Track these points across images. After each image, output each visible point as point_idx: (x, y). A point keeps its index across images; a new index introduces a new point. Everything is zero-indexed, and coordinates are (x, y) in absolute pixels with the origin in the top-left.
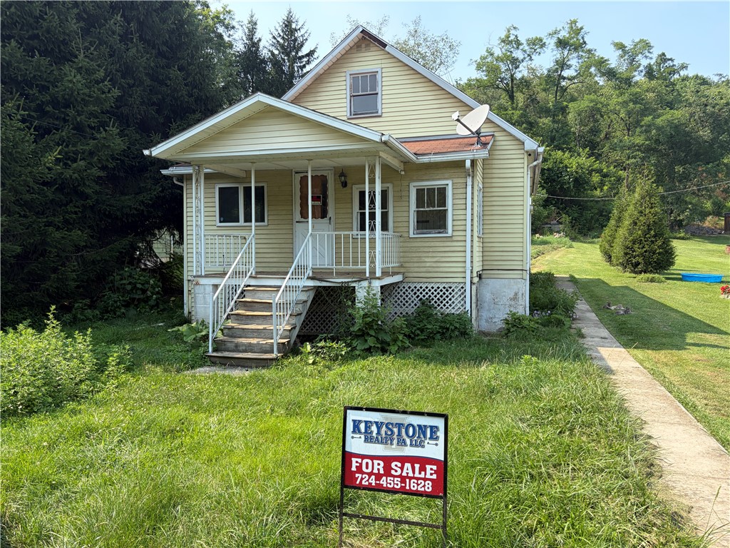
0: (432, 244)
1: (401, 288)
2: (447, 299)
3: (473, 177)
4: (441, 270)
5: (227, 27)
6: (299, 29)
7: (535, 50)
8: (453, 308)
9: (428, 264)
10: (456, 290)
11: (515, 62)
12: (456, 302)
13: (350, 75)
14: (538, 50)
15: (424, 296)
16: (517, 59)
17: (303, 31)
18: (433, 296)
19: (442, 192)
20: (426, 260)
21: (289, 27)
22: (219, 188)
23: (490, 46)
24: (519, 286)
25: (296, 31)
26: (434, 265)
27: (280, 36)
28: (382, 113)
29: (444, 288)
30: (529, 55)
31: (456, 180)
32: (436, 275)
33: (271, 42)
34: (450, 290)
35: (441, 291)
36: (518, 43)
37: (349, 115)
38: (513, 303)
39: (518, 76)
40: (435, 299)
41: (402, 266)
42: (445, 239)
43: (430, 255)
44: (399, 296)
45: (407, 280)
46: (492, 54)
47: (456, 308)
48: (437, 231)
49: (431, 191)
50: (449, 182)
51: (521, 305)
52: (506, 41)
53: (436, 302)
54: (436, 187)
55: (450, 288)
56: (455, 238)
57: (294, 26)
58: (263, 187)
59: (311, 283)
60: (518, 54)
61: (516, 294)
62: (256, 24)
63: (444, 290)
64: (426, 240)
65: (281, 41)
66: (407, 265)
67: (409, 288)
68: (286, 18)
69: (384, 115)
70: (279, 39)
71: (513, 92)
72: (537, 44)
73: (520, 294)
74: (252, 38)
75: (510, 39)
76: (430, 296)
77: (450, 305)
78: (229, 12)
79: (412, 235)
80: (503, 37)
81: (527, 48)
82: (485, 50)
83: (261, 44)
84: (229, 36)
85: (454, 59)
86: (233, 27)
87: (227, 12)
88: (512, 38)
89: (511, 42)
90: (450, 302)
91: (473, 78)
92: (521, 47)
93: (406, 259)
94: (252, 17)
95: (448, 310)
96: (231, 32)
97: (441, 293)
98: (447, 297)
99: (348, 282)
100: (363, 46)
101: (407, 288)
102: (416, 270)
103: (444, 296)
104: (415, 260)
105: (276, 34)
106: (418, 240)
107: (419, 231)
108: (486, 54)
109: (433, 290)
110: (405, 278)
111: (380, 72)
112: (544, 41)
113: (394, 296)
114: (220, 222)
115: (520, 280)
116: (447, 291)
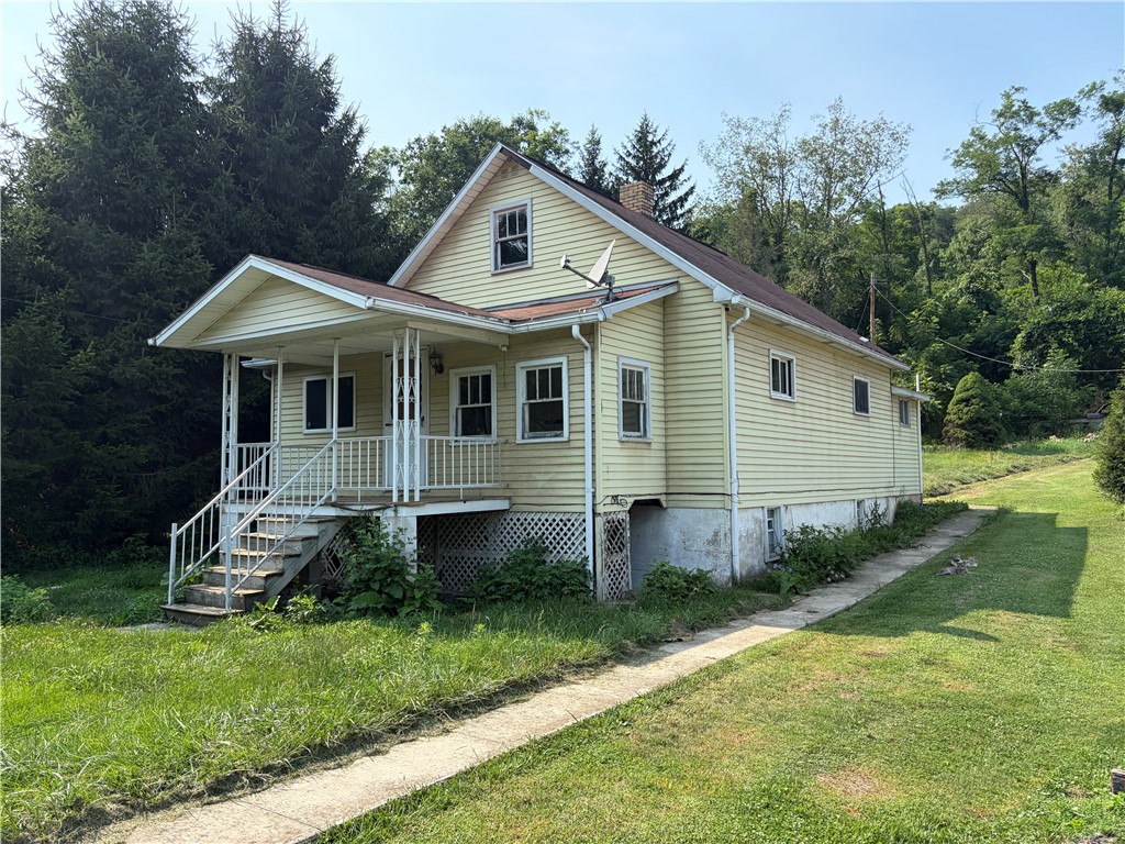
0: (545, 453)
1: (508, 520)
2: (565, 539)
3: (593, 350)
4: (556, 492)
5: (558, 152)
6: (659, 141)
7: (1063, 121)
8: (573, 553)
9: (540, 484)
10: (576, 525)
11: (1028, 146)
12: (577, 543)
13: (495, 212)
14: (1069, 121)
15: (536, 533)
16: (1031, 139)
17: (664, 144)
18: (547, 533)
19: (557, 372)
20: (538, 477)
21: (644, 141)
22: (308, 382)
23: (977, 126)
24: (721, 520)
25: (655, 144)
26: (547, 485)
27: (630, 154)
28: (533, 263)
29: (561, 520)
30: (1052, 131)
31: (572, 357)
32: (549, 501)
33: (618, 165)
34: (569, 524)
35: (558, 525)
36: (1031, 115)
37: (493, 269)
38: (711, 548)
39: (1034, 166)
40: (551, 538)
41: (508, 488)
42: (560, 446)
43: (543, 469)
44: (505, 532)
45: (515, 508)
46: (982, 138)
47: (577, 553)
48: (553, 433)
49: (544, 373)
50: (564, 360)
51: (724, 552)
52: (1006, 113)
53: (551, 543)
54: (550, 368)
55: (569, 520)
56: (573, 444)
57: (650, 138)
58: (351, 378)
59: (332, 512)
60: (1032, 131)
61: (716, 534)
62: (598, 143)
63: (561, 524)
64: (537, 447)
65: (633, 163)
66: (514, 485)
67: (518, 520)
68: (639, 129)
69: (536, 266)
70: (630, 160)
71: (1026, 194)
72: (1066, 111)
73: (722, 533)
74: (593, 163)
75: (1014, 109)
76: (543, 533)
77: (570, 549)
78: (561, 132)
79: (519, 440)
80: (999, 108)
81: (1046, 120)
82: (970, 131)
83: (607, 170)
84: (562, 164)
85: (901, 155)
86: (567, 152)
87: (557, 132)
88: (1017, 105)
89: (1017, 113)
90: (569, 543)
91: (950, 179)
92: (1036, 119)
93: (513, 477)
94: (593, 134)
95: (566, 556)
96: (564, 159)
97: (558, 529)
98: (565, 534)
99: (370, 510)
100: (510, 169)
101: (515, 520)
102: (526, 492)
103: (562, 534)
104: (524, 477)
105: (622, 152)
106: (528, 447)
107: (532, 434)
108: (972, 138)
109: (547, 524)
110: (512, 505)
111: (529, 205)
112: (1077, 104)
113: (499, 533)
114: (308, 428)
115: (721, 511)
116: (565, 525)
